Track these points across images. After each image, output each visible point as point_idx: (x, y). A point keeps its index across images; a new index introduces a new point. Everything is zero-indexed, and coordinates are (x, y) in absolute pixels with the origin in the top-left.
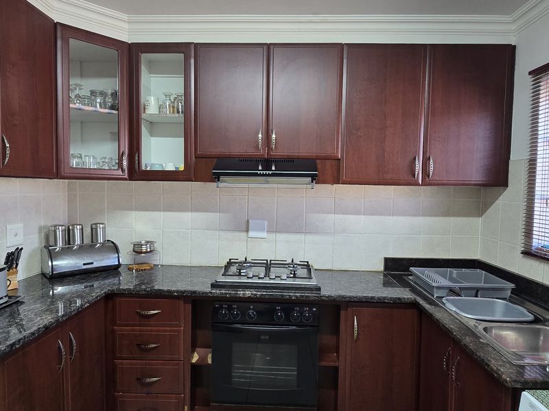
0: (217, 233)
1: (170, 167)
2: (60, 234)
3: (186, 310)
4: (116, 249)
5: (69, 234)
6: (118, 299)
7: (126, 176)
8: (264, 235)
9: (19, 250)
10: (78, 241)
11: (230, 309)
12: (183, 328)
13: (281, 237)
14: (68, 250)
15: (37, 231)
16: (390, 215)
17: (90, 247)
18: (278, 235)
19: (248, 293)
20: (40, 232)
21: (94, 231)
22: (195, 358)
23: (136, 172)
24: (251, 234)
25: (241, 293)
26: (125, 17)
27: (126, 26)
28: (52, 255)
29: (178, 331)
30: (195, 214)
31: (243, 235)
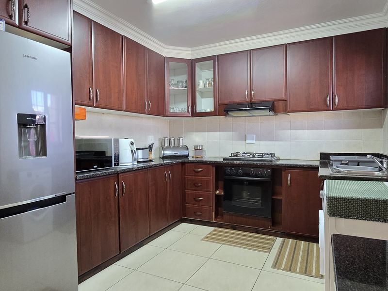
0: (231, 141)
1: (208, 110)
2: (166, 141)
3: (213, 170)
4: (187, 149)
5: (169, 141)
6: (186, 164)
7: (191, 116)
8: (254, 142)
9: (153, 144)
10: (173, 145)
11: (231, 169)
12: (212, 178)
13: (262, 143)
14: (169, 148)
15: (158, 140)
16: (323, 129)
17: (177, 147)
18: (261, 142)
19: (238, 162)
20: (159, 140)
21: (179, 140)
22: (218, 192)
23: (195, 114)
24: (248, 141)
25: (235, 162)
26: (190, 49)
27: (190, 52)
28: (163, 149)
29: (210, 179)
30: (221, 133)
31: (244, 142)
